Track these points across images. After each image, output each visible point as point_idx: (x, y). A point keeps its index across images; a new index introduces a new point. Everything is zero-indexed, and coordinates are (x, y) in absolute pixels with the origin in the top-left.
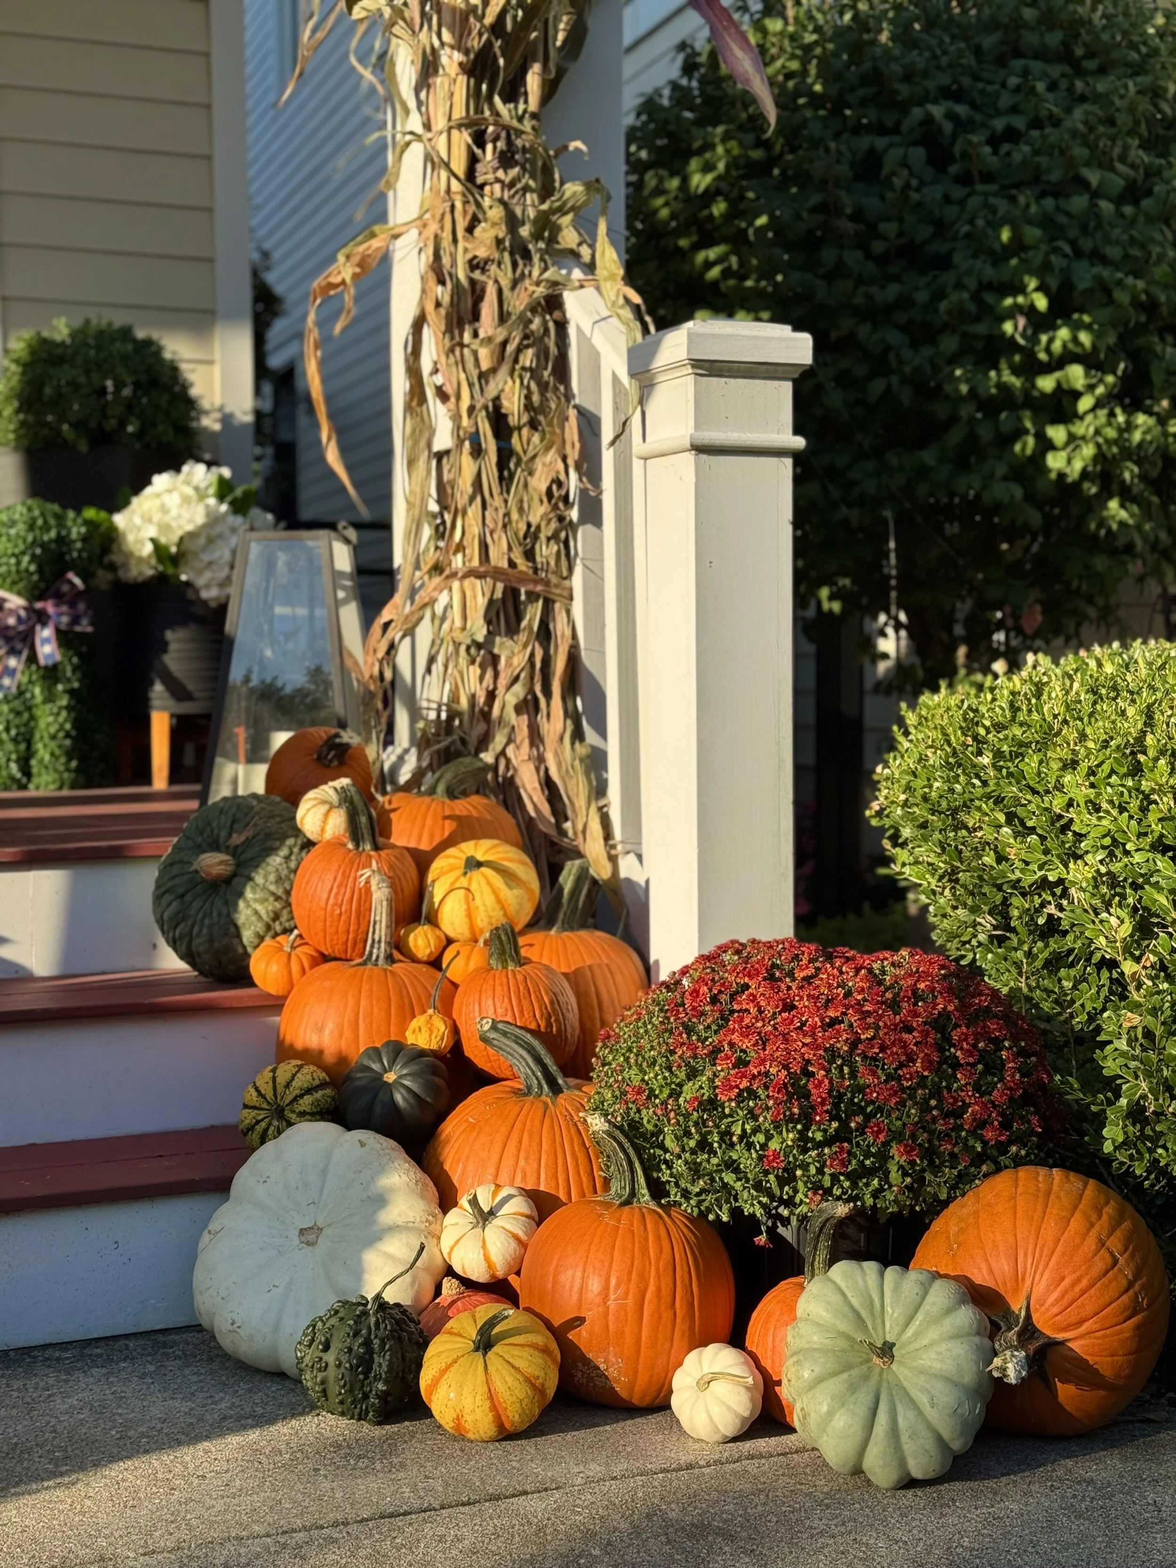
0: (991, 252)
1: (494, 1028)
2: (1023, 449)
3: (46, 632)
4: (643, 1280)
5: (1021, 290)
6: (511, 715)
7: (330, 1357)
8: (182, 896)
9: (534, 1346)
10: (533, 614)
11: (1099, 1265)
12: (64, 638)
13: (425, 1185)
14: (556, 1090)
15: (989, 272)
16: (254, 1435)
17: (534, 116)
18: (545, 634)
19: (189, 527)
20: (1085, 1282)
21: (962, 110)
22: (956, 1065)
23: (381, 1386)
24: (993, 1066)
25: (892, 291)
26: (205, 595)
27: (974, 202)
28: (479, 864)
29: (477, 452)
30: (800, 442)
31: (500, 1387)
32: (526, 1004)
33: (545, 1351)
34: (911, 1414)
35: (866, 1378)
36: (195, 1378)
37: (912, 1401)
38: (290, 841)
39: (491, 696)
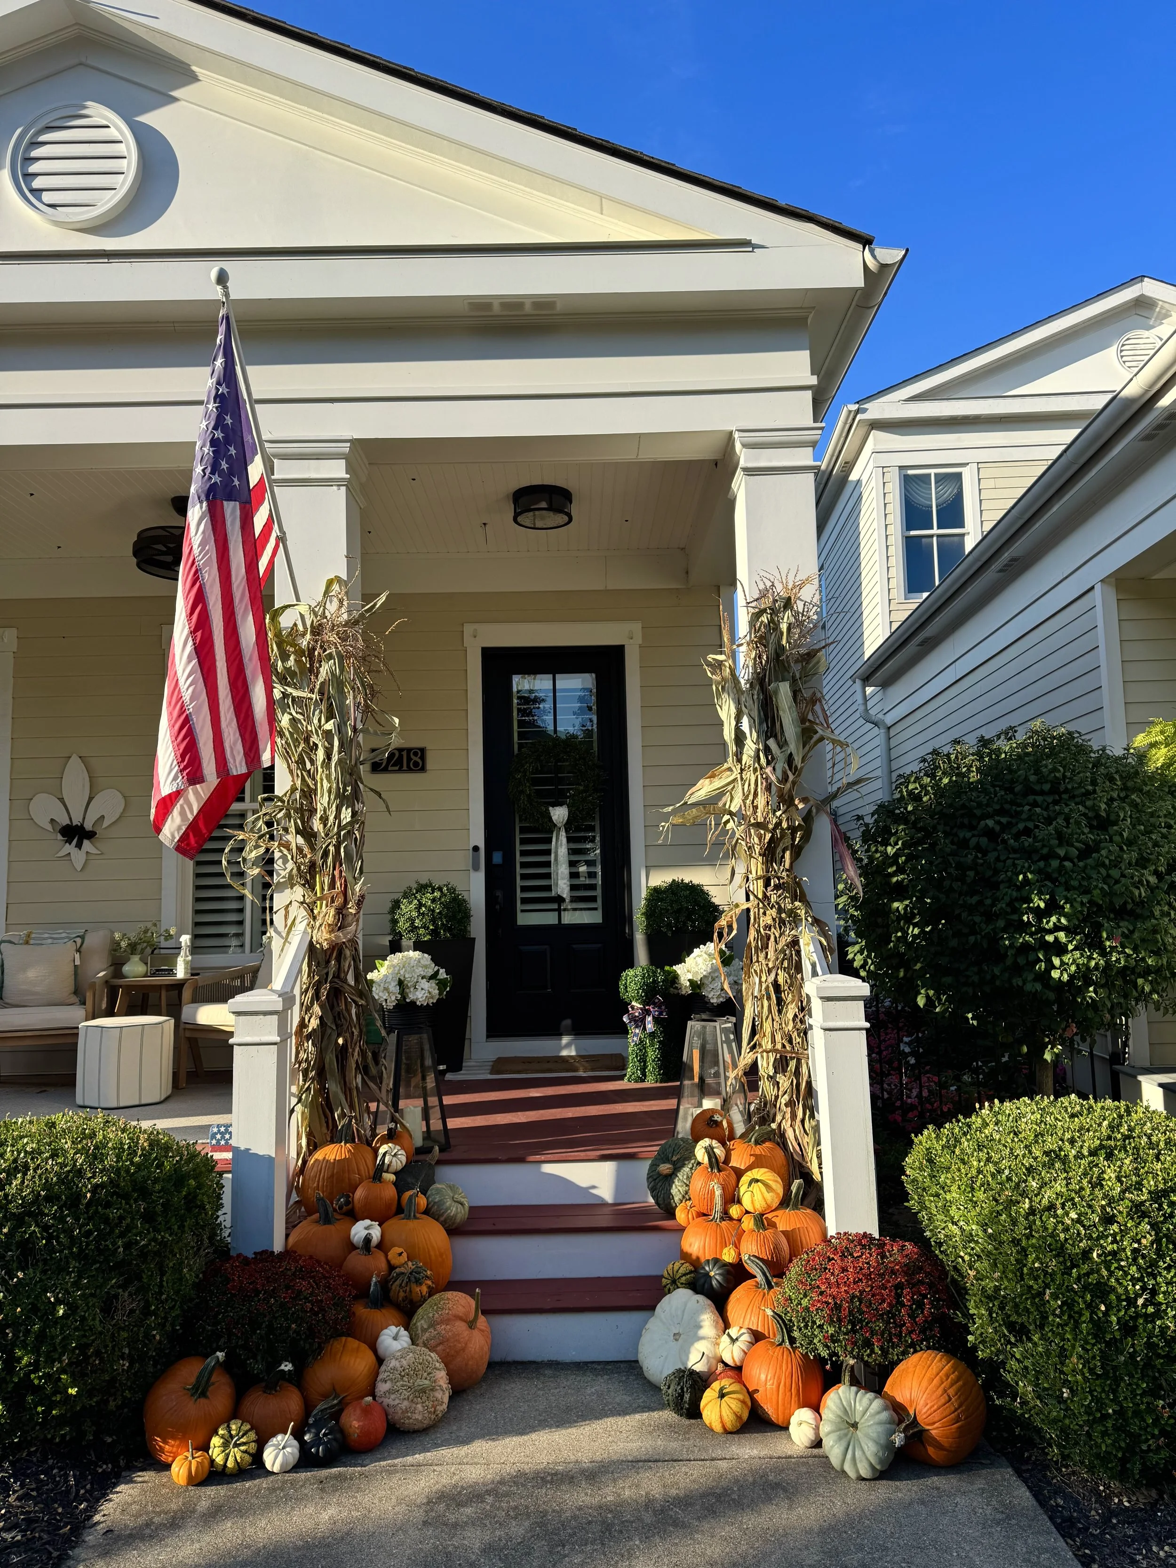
0: (1016, 885)
1: (749, 1259)
2: (1040, 968)
3: (649, 1019)
4: (779, 1379)
5: (1032, 901)
6: (783, 1107)
7: (670, 1391)
8: (655, 1180)
9: (739, 1400)
10: (793, 1064)
11: (943, 1401)
12: (656, 1020)
13: (717, 1323)
14: (770, 1287)
15: (1015, 894)
16: (645, 1415)
18: (797, 1073)
19: (705, 973)
20: (935, 1407)
22: (903, 1305)
23: (687, 1406)
24: (920, 1305)
25: (974, 900)
26: (712, 1001)
27: (1009, 862)
28: (757, 1181)
29: (769, 998)
30: (868, 1025)
31: (724, 1414)
32: (763, 1249)
33: (743, 1402)
34: (860, 1453)
35: (846, 1435)
36: (636, 1386)
37: (861, 1447)
38: (693, 1161)
39: (777, 1097)
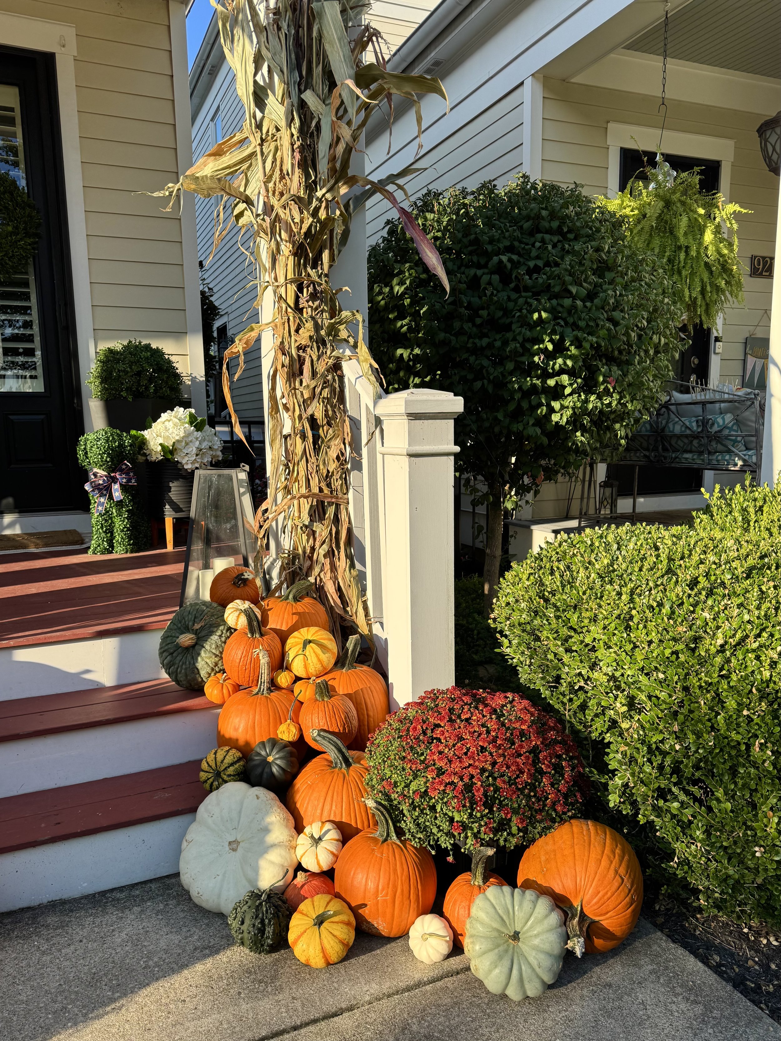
0: (529, 324)
1: (319, 735)
2: (542, 412)
3: (116, 487)
4: (395, 887)
5: (543, 341)
6: (322, 559)
7: (244, 927)
8: (172, 654)
9: (342, 922)
10: (331, 511)
11: (616, 884)
12: (124, 488)
13: (288, 820)
14: (348, 764)
15: (528, 334)
16: (209, 963)
17: (326, 275)
18: (336, 520)
19: (177, 438)
20: (609, 894)
21: (515, 257)
22: (541, 772)
23: (269, 941)
24: (558, 768)
25: (485, 341)
26: (186, 467)
27: (521, 301)
28: (310, 642)
29: (304, 437)
30: (457, 449)
31: (327, 946)
32: (334, 721)
33: (348, 924)
34: (529, 971)
35: (506, 951)
37: (529, 964)
38: (222, 628)
39: (313, 549)
